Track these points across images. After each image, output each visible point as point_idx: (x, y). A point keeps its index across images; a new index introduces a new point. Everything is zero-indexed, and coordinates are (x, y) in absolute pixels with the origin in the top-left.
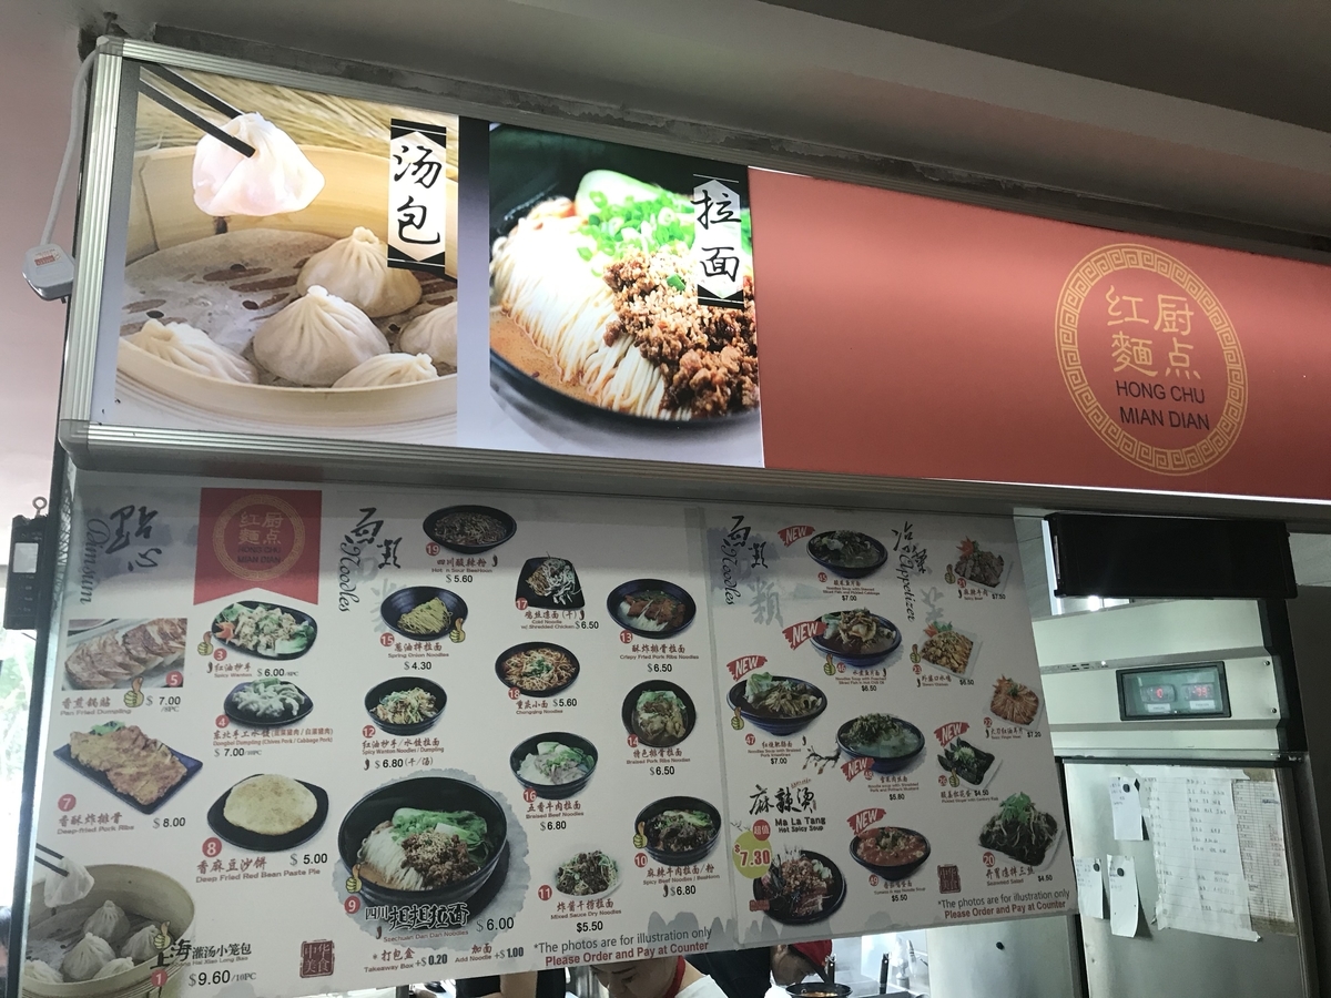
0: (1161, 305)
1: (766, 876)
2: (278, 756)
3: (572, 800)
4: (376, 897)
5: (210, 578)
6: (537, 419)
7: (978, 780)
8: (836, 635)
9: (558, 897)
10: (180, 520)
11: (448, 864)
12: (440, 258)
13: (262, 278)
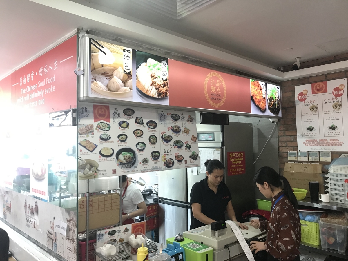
0: (217, 82)
1: (165, 161)
2: (107, 144)
3: (143, 151)
4: (121, 163)
5: (96, 119)
6: (142, 97)
7: (189, 149)
8: (174, 129)
9: (142, 164)
10: (91, 109)
11: (129, 159)
12: (130, 72)
13: (108, 74)
